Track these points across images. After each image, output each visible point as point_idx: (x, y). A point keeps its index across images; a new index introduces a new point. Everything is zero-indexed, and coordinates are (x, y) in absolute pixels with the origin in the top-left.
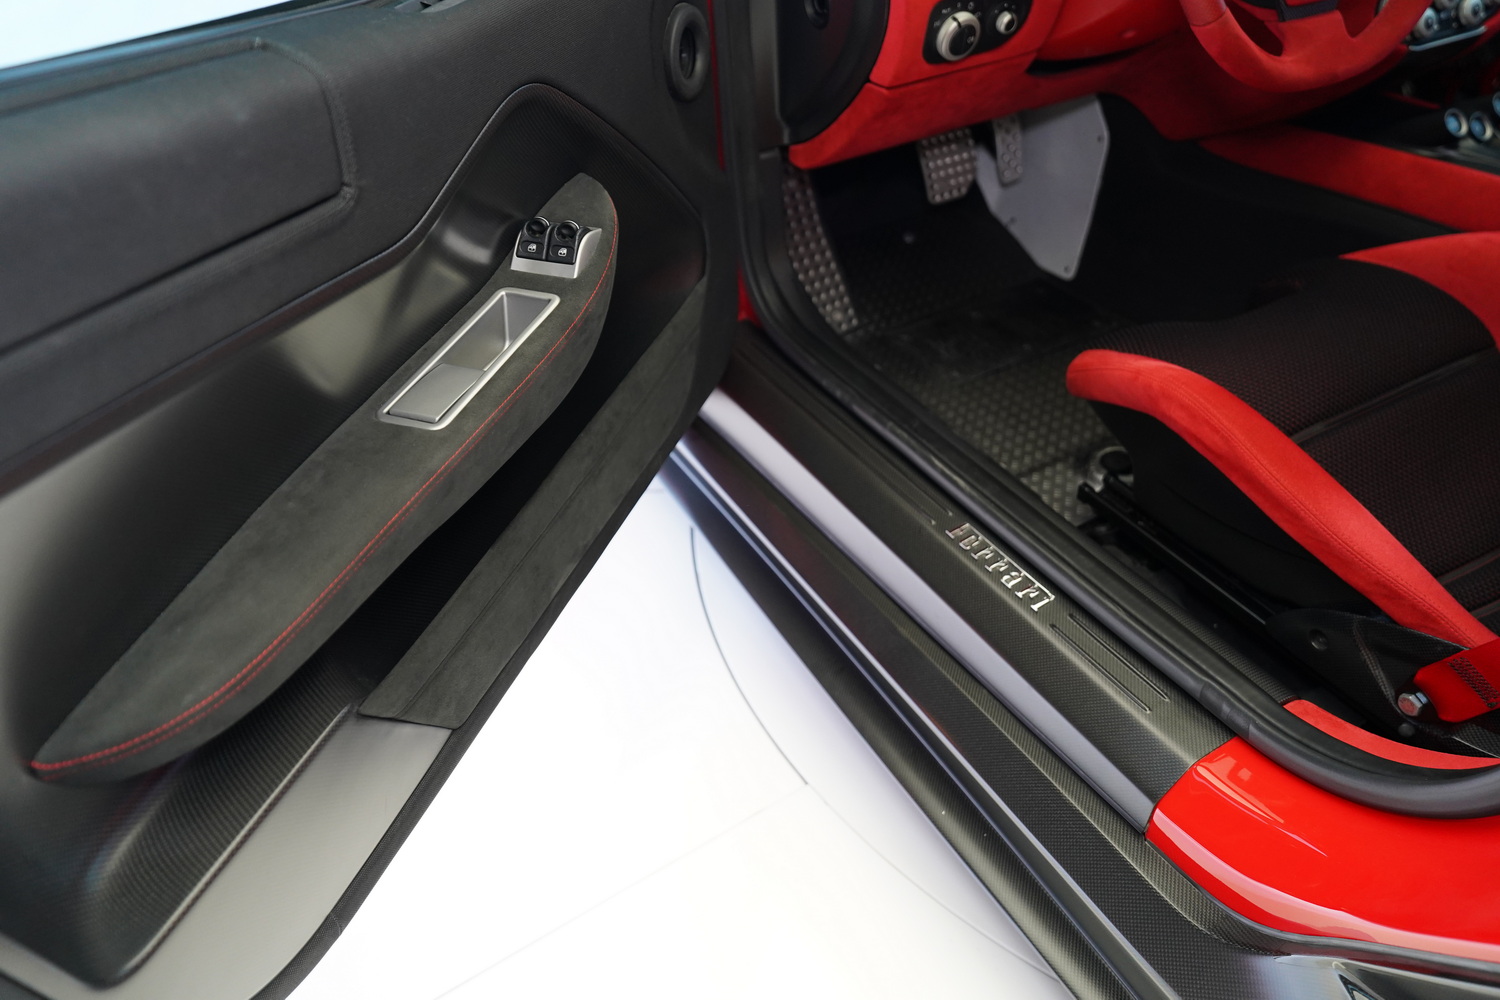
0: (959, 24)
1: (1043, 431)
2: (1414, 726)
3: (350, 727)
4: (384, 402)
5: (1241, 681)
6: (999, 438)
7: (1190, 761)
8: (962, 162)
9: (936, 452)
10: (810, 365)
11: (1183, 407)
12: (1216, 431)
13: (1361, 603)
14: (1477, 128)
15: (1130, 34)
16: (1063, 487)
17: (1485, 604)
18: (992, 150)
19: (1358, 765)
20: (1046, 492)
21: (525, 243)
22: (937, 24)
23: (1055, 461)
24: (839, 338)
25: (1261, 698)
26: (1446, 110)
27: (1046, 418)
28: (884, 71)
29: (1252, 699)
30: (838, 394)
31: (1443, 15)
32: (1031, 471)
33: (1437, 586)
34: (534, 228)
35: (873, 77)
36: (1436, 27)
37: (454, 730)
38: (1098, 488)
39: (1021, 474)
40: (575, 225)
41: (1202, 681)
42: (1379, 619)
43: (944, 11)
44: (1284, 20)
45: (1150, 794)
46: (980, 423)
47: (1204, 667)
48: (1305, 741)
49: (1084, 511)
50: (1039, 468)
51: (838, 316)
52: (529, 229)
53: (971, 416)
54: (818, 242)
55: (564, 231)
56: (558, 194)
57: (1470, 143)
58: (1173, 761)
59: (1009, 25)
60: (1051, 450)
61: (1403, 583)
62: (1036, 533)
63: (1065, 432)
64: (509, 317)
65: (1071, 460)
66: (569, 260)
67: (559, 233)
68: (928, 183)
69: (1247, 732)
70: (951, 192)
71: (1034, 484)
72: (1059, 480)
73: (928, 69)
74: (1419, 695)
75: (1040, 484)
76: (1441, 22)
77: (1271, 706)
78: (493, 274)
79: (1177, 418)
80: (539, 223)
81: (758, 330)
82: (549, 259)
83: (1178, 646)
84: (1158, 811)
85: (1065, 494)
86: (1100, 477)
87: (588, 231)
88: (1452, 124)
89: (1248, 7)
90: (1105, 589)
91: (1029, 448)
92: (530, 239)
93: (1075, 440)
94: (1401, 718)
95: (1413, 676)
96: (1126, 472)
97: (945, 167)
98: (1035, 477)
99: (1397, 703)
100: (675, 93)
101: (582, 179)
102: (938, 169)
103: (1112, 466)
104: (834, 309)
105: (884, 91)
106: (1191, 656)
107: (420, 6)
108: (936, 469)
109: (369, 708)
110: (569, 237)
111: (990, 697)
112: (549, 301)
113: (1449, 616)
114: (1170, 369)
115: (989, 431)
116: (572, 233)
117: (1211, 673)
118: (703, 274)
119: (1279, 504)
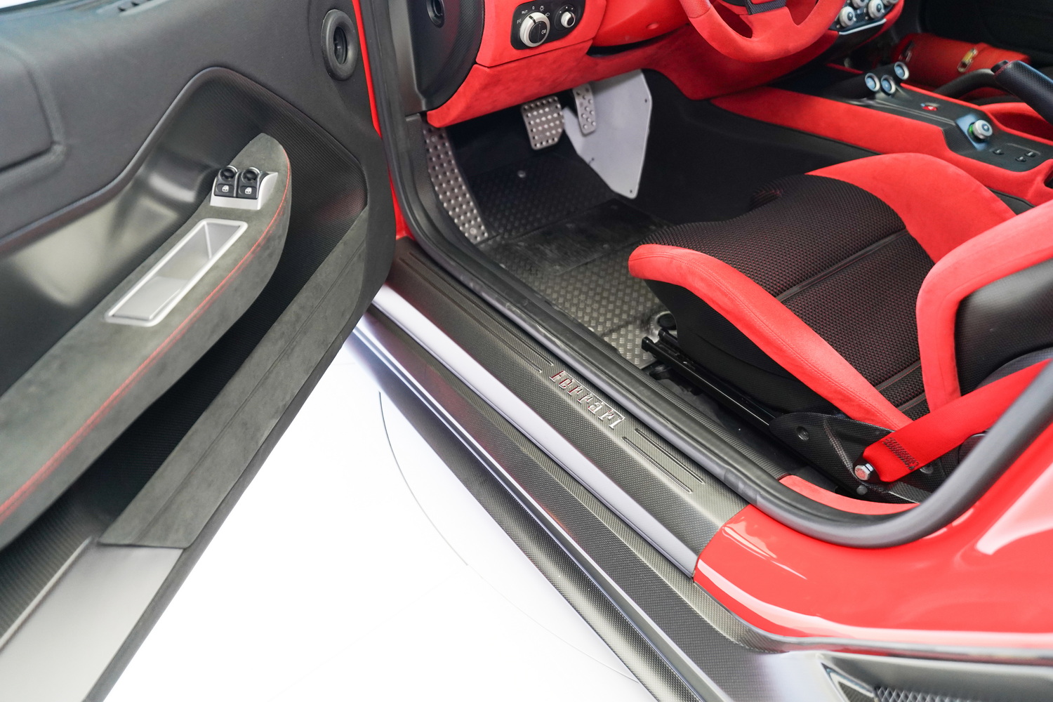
0: (534, 21)
1: (618, 303)
2: (867, 487)
3: (94, 555)
4: (109, 307)
5: (750, 466)
6: (588, 310)
7: (719, 523)
8: (554, 120)
9: (541, 322)
10: (451, 265)
11: (703, 279)
12: (725, 294)
13: (828, 407)
14: (886, 85)
15: (654, 26)
16: (633, 341)
17: (908, 401)
18: (574, 111)
19: (828, 517)
20: (621, 345)
21: (220, 185)
22: (518, 21)
23: (627, 323)
24: (474, 247)
25: (764, 477)
26: (866, 73)
27: (620, 294)
28: (485, 55)
29: (758, 478)
30: (471, 285)
31: (859, 12)
32: (611, 331)
33: (874, 391)
34: (227, 174)
35: (478, 60)
36: (854, 19)
37: (185, 550)
38: (655, 340)
39: (604, 335)
40: (256, 170)
41: (724, 468)
42: (839, 416)
43: (523, 12)
44: (751, 14)
45: (694, 550)
46: (575, 301)
47: (726, 458)
48: (794, 503)
49: (648, 357)
50: (616, 329)
51: (474, 231)
52: (223, 175)
53: (569, 296)
54: (456, 179)
55: (249, 176)
56: (244, 149)
57: (882, 95)
58: (708, 525)
59: (570, 21)
60: (624, 316)
61: (852, 390)
62: (610, 374)
63: (634, 303)
64: (211, 239)
65: (638, 322)
66: (253, 197)
67: (245, 177)
68: (531, 135)
69: (755, 501)
70: (547, 141)
71: (614, 340)
72: (630, 336)
73: (516, 54)
74: (868, 465)
75: (617, 340)
76: (857, 16)
77: (770, 481)
78: (197, 209)
79: (699, 288)
80: (230, 170)
81: (413, 242)
82: (239, 196)
83: (708, 445)
84: (700, 561)
85: (635, 346)
86: (657, 332)
87: (267, 174)
88: (870, 83)
89: (725, 4)
90: (658, 410)
91: (609, 316)
92: (223, 182)
93: (641, 308)
94: (858, 482)
95: (863, 452)
96: (673, 328)
97: (542, 123)
98: (614, 336)
99: (854, 473)
100: (333, 74)
101: (263, 137)
102: (537, 125)
103: (665, 325)
104: (471, 227)
105: (486, 69)
106: (717, 451)
107: (118, 11)
108: (540, 334)
109: (108, 537)
110: (251, 178)
111: (585, 491)
112: (239, 226)
113: (882, 410)
114: (693, 254)
115: (582, 306)
116: (255, 176)
117: (731, 462)
118: (365, 205)
119: (768, 342)
